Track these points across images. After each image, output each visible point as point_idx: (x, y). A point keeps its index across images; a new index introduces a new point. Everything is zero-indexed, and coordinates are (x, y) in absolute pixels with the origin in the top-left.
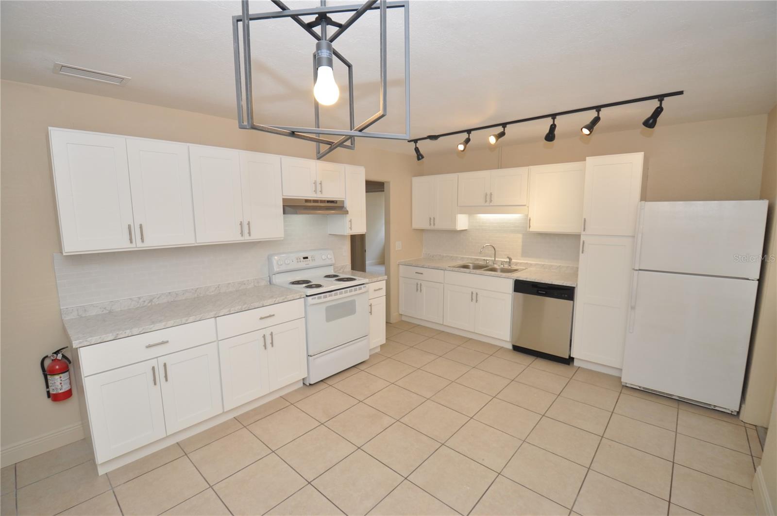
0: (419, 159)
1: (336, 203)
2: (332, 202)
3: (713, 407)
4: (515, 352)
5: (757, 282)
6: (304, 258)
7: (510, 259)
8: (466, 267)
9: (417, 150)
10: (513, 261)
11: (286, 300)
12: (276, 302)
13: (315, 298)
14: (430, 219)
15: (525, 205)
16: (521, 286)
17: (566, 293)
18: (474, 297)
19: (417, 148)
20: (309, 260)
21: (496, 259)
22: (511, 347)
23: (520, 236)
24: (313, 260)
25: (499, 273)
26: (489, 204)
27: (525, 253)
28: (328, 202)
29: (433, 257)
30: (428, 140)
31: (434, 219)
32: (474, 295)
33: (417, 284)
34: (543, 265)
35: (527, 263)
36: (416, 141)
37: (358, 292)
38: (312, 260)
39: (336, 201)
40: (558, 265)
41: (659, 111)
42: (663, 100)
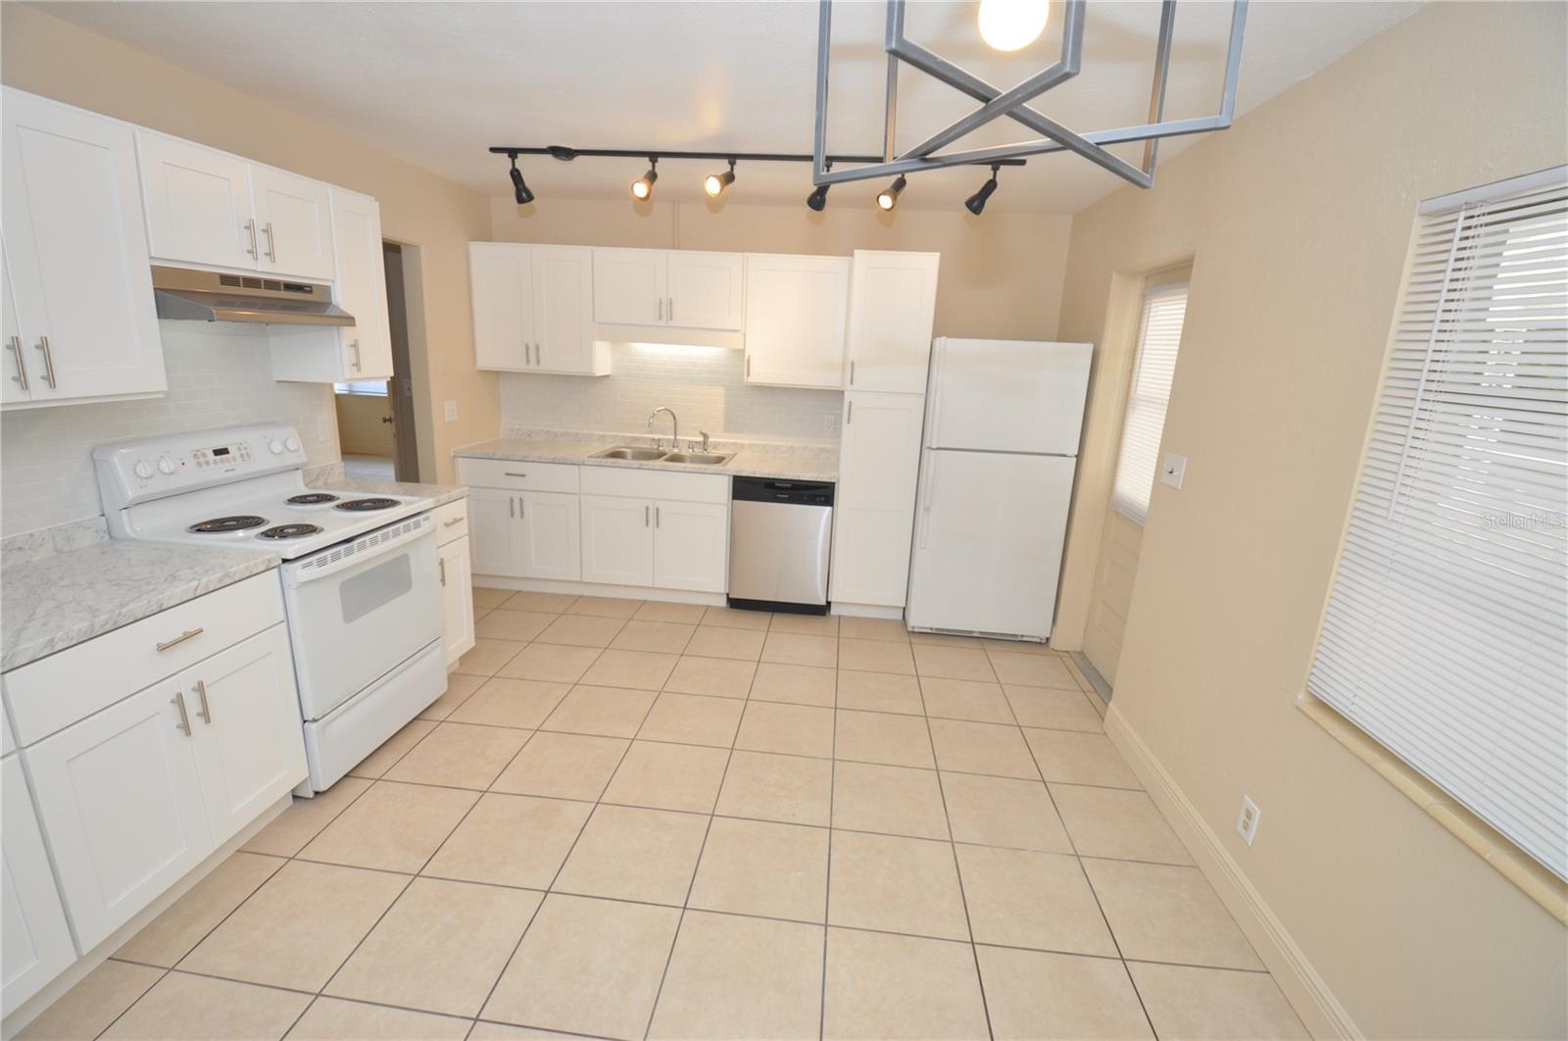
0: (520, 200)
1: (310, 292)
2: (299, 288)
3: (1019, 639)
4: (733, 610)
5: (1075, 459)
6: (217, 452)
7: (705, 436)
8: (616, 455)
9: (516, 176)
10: (711, 440)
11: (228, 581)
12: (199, 592)
13: (310, 564)
14: (527, 348)
15: (737, 331)
16: (747, 488)
17: (819, 493)
18: (652, 517)
19: (517, 170)
20: (234, 459)
21: (678, 437)
22: (723, 602)
23: (722, 391)
24: (246, 457)
25: (689, 466)
26: (664, 322)
27: (731, 424)
28: (289, 287)
29: (529, 435)
30: (549, 157)
31: (537, 348)
32: (652, 514)
33: (512, 500)
34: (765, 446)
35: (734, 444)
36: (513, 153)
37: (415, 533)
38: (242, 455)
39: (310, 286)
40: (789, 444)
41: (990, 187)
42: (998, 168)
